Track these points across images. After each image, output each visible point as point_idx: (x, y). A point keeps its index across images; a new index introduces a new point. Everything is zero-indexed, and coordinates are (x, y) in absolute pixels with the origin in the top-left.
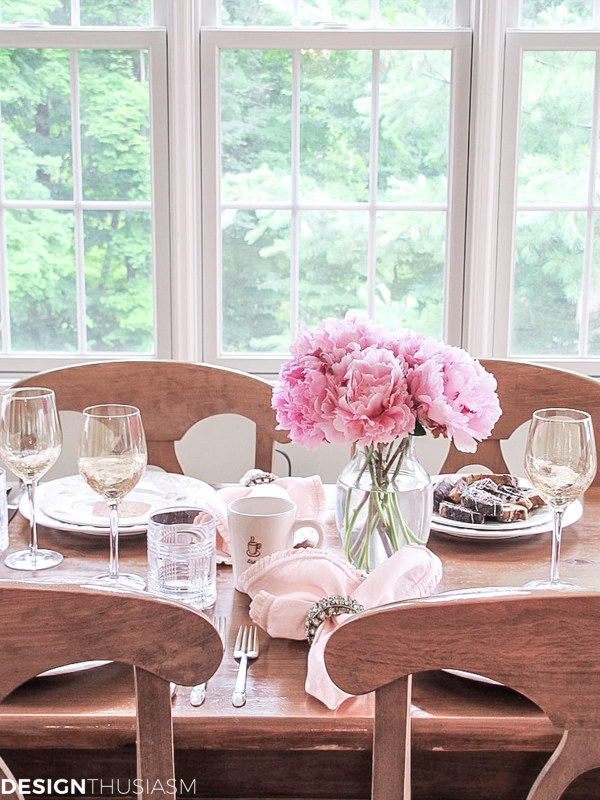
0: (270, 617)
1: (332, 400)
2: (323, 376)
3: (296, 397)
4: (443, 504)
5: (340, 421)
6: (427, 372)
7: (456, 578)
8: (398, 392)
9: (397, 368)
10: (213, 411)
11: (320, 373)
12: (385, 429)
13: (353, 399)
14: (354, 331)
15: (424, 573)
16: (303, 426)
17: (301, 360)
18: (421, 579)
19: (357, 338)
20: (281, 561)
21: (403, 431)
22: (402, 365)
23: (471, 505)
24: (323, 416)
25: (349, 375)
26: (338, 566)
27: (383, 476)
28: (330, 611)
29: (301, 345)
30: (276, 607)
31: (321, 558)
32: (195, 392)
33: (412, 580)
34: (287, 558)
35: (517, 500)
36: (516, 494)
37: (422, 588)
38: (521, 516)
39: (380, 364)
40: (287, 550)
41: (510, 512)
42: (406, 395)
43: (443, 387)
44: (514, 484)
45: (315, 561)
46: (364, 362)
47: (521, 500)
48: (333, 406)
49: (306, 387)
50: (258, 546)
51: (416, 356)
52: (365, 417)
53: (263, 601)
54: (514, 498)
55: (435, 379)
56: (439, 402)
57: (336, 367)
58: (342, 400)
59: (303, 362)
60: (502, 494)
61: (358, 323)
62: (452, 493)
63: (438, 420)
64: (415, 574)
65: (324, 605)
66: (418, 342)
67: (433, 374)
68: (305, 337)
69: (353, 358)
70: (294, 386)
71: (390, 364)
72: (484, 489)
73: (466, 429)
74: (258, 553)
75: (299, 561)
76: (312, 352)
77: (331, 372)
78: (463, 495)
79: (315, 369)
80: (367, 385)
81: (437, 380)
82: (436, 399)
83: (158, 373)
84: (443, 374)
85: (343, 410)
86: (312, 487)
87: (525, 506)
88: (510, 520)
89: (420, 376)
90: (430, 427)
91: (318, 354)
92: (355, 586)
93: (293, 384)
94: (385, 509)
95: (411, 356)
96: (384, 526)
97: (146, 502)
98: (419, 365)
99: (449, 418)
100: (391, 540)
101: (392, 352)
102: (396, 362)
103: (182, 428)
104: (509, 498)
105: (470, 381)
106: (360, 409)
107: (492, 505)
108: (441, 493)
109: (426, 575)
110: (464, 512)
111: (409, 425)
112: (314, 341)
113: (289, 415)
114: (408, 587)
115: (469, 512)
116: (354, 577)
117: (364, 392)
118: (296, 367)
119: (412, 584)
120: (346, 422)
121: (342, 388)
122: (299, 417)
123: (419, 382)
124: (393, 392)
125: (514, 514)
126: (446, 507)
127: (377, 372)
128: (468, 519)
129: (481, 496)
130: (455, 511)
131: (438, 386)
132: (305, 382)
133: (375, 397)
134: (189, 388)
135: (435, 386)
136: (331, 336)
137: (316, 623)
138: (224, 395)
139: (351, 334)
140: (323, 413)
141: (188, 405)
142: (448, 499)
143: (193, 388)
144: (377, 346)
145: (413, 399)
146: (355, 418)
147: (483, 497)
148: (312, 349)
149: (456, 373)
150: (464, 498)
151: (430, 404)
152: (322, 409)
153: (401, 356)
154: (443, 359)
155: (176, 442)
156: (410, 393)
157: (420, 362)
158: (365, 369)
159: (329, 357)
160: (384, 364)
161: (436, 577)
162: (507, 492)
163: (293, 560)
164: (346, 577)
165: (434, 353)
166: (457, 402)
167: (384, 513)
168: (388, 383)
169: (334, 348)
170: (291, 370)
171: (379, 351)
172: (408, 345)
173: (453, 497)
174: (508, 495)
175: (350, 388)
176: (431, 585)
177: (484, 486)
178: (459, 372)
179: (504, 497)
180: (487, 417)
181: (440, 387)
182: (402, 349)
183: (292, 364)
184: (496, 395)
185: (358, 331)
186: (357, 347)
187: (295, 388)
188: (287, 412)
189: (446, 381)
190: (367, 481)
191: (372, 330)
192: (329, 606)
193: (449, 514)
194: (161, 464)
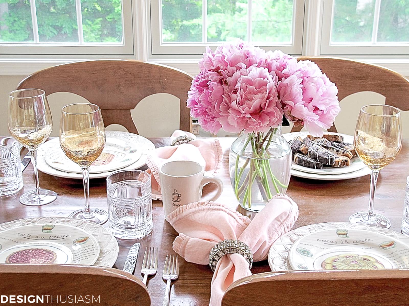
0: (186, 251)
1: (226, 103)
2: (221, 86)
3: (203, 100)
4: (297, 155)
5: (232, 118)
6: (291, 84)
7: (306, 210)
8: (271, 99)
9: (271, 81)
10: (153, 92)
11: (219, 84)
12: (263, 123)
13: (241, 103)
14: (242, 55)
15: (287, 215)
16: (208, 119)
17: (206, 74)
18: (285, 220)
19: (243, 58)
20: (194, 209)
21: (275, 124)
22: (274, 79)
23: (314, 157)
24: (221, 114)
25: (238, 85)
26: (231, 215)
27: (260, 147)
28: (226, 252)
29: (206, 63)
30: (190, 245)
31: (220, 210)
32: (142, 80)
33: (279, 221)
34: (197, 209)
35: (343, 153)
36: (343, 148)
37: (286, 226)
38: (345, 164)
39: (259, 79)
40: (197, 203)
41: (339, 162)
42: (277, 100)
43: (302, 95)
44: (340, 140)
45: (216, 212)
46: (249, 77)
47: (345, 153)
48: (228, 107)
49: (209, 94)
50: (179, 196)
51: (283, 72)
52: (249, 116)
53: (181, 241)
54: (341, 151)
55: (297, 89)
56: (299, 105)
57: (229, 80)
58: (234, 103)
59: (208, 76)
60: (333, 148)
61: (245, 49)
62: (302, 148)
63: (298, 116)
64: (281, 217)
65: (222, 247)
66: (285, 62)
67: (295, 86)
68: (209, 57)
69: (241, 74)
70: (201, 92)
71: (266, 79)
72: (323, 146)
73: (316, 122)
74: (179, 200)
75: (205, 212)
76: (214, 68)
77: (226, 83)
78: (309, 150)
79: (215, 81)
80: (250, 93)
81: (299, 91)
82: (297, 103)
83: (119, 68)
84: (302, 86)
85: (234, 110)
86: (214, 146)
87: (348, 157)
88: (339, 166)
89: (286, 86)
90: (293, 120)
91: (217, 70)
92: (242, 229)
93: (201, 91)
94: (261, 168)
95: (280, 72)
96: (260, 178)
97: (111, 153)
98: (286, 78)
99: (305, 116)
100: (265, 188)
101: (267, 70)
102: (270, 76)
103: (134, 102)
104: (338, 151)
105: (320, 90)
106: (245, 109)
107: (328, 158)
108: (295, 148)
109: (288, 217)
110: (310, 162)
111: (279, 120)
112: (215, 61)
113: (198, 111)
114: (276, 226)
115: (313, 161)
116: (241, 222)
117: (249, 97)
118: (203, 80)
119: (279, 223)
120: (236, 119)
121: (234, 95)
122: (205, 113)
123: (286, 91)
124: (268, 98)
125: (342, 162)
126: (299, 158)
127: (257, 84)
128: (312, 166)
129: (321, 151)
130: (304, 161)
131: (299, 95)
132: (209, 91)
133: (256, 102)
134: (138, 77)
135: (296, 95)
136: (226, 58)
137: (216, 258)
138: (160, 82)
139: (240, 56)
140: (221, 112)
141: (138, 88)
142: (300, 152)
143: (141, 77)
144: (257, 65)
145: (281, 102)
146: (242, 116)
147: (322, 152)
148: (213, 66)
149: (311, 85)
150: (310, 152)
151: (293, 106)
152: (220, 110)
153: (273, 72)
154: (302, 75)
155: (131, 110)
156: (279, 99)
157: (286, 76)
158: (249, 82)
159: (225, 73)
160: (262, 79)
161: (294, 217)
162: (336, 147)
163: (202, 210)
164: (236, 223)
165: (296, 70)
166: (311, 105)
167: (260, 170)
168: (265, 92)
169: (228, 66)
170: (200, 82)
171: (259, 69)
172: (278, 64)
173: (303, 151)
174: (338, 149)
175: (239, 96)
176: (292, 223)
177: (322, 144)
178: (313, 84)
179: (335, 151)
180: (331, 113)
181: (300, 95)
182: (274, 67)
183: (200, 77)
184: (337, 97)
185: (244, 54)
186: (244, 66)
187: (202, 95)
188: (197, 110)
189: (304, 90)
190: (249, 150)
191: (253, 54)
192: (225, 247)
193: (300, 162)
194: (123, 124)
